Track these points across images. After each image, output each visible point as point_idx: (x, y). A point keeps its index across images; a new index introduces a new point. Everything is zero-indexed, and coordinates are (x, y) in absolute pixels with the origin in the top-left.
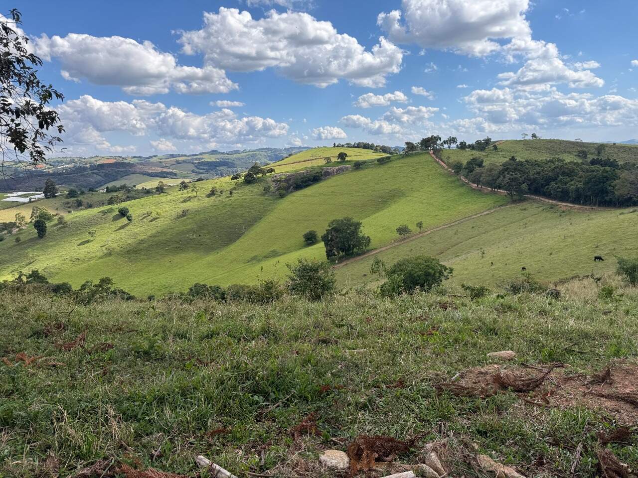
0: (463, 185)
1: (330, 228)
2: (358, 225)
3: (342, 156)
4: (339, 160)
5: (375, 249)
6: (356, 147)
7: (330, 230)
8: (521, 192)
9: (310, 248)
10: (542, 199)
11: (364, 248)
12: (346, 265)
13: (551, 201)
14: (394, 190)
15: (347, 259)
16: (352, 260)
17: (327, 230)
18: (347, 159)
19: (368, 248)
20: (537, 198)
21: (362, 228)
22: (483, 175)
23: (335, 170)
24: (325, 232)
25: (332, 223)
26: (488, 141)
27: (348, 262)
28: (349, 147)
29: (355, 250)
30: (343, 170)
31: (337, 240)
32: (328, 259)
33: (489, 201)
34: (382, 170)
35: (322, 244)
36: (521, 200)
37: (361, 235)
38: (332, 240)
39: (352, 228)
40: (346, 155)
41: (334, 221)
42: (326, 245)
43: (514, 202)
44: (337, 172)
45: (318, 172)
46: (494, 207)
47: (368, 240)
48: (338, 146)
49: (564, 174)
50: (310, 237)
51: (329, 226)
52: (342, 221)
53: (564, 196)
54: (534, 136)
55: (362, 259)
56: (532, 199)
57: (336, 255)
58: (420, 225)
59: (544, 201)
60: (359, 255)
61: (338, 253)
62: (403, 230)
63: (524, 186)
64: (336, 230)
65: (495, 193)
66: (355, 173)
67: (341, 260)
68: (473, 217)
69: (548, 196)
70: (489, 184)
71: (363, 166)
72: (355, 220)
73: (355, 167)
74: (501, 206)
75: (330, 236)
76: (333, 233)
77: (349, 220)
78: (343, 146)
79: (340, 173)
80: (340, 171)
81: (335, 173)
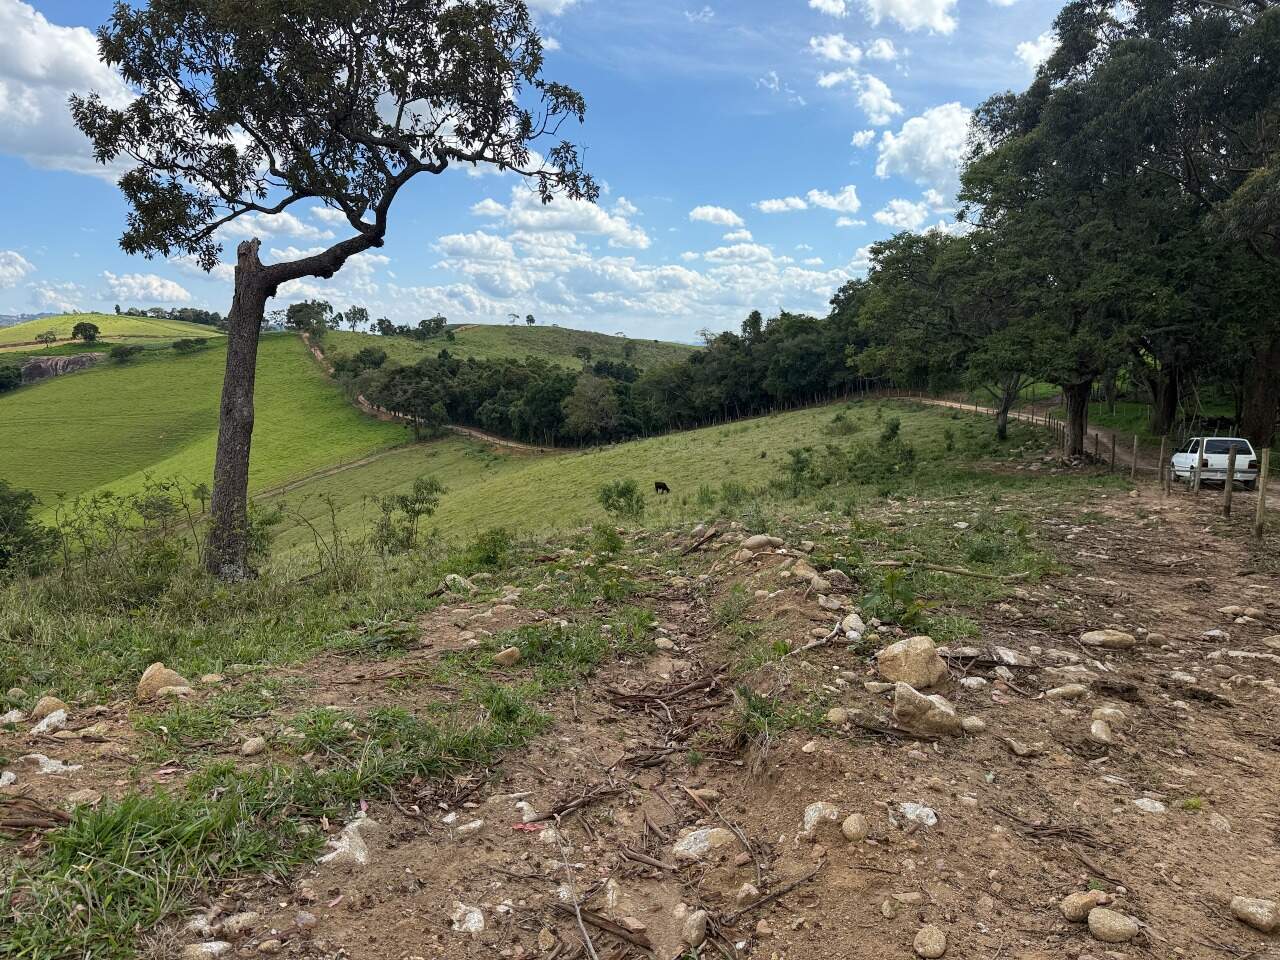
3: (85, 331)
4: (76, 341)
8: (431, 418)
10: (474, 433)
13: (484, 437)
18: (98, 338)
20: (466, 431)
22: (373, 384)
23: (60, 364)
26: (439, 322)
30: (83, 364)
33: (377, 437)
34: (183, 367)
36: (436, 437)
40: (97, 330)
43: (422, 440)
44: (64, 368)
46: (383, 450)
53: (502, 428)
54: (530, 319)
56: (456, 434)
59: (476, 437)
63: (438, 407)
66: (111, 372)
69: (478, 425)
71: (138, 356)
73: (113, 359)
74: (395, 447)
79: (73, 370)
80: (75, 366)
81: (60, 372)
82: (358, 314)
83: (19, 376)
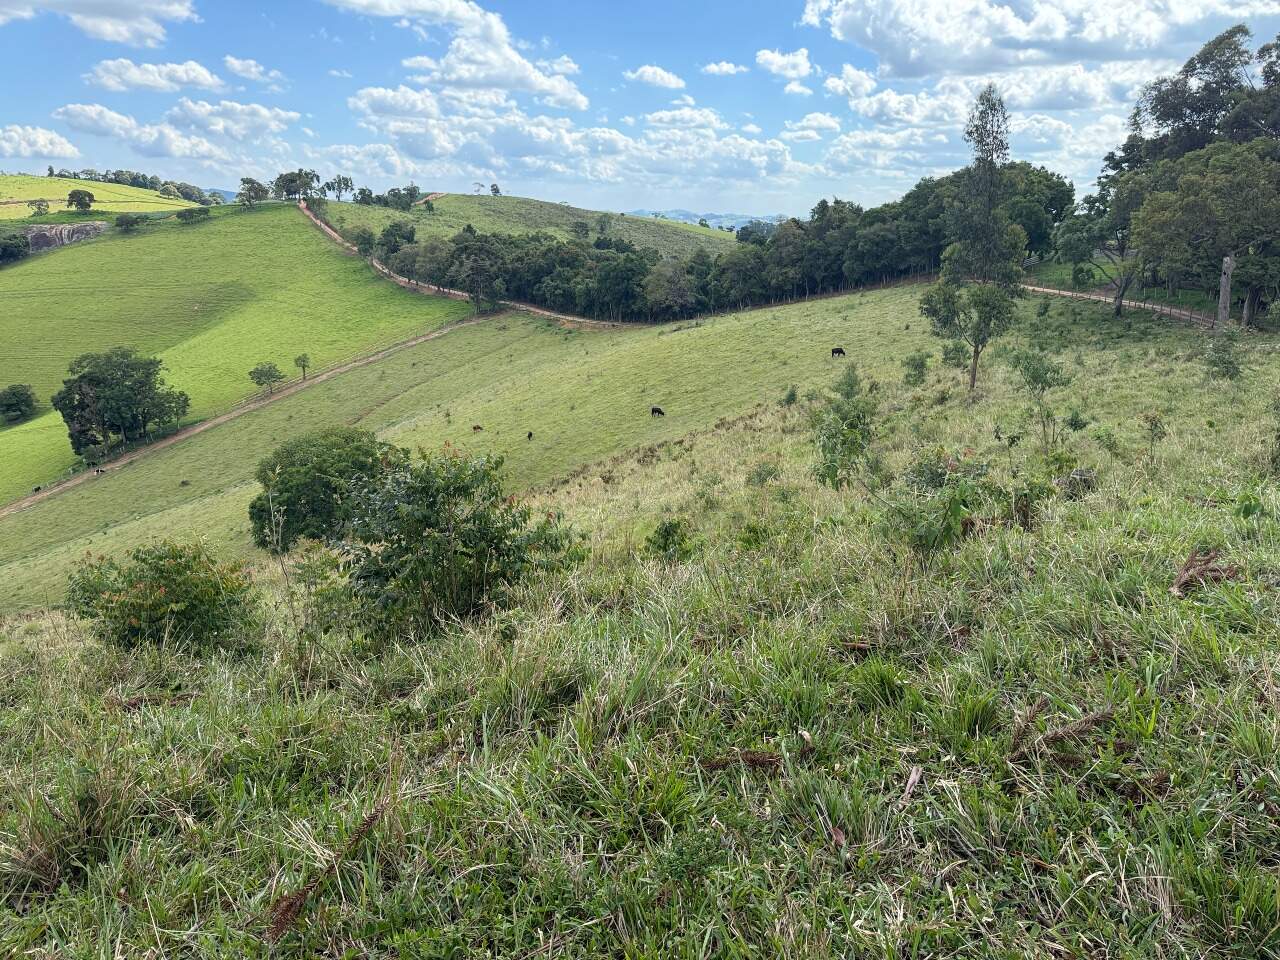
0: (380, 277)
1: (76, 377)
2: (154, 364)
3: (80, 199)
4: (73, 208)
5: (203, 421)
6: (110, 181)
7: (76, 381)
8: (493, 296)
9: (17, 429)
10: (532, 309)
11: (174, 419)
12: (131, 463)
13: (547, 313)
14: (226, 285)
15: (130, 450)
16: (144, 451)
17: (65, 382)
18: (94, 207)
19: (183, 420)
20: (523, 307)
21: (162, 374)
22: (418, 259)
23: (65, 233)
24: (62, 387)
25: (79, 363)
26: (412, 193)
27: (136, 456)
28: (91, 179)
29: (150, 426)
30: (88, 233)
31: (100, 405)
32: (78, 453)
33: (437, 312)
34: (194, 237)
35: (56, 417)
36: (497, 311)
37: (162, 389)
38: (82, 406)
39: (138, 375)
40: (91, 197)
41: (85, 358)
42: (69, 418)
43: (483, 313)
44: (70, 237)
45: (15, 237)
46: (449, 323)
47: (183, 401)
48: (61, 175)
49: (562, 262)
50: (14, 401)
51: (72, 370)
52: (108, 358)
53: (566, 304)
54: (495, 190)
55: (171, 447)
56: (511, 308)
57: (99, 443)
58: (302, 362)
59: (534, 313)
60: (164, 437)
61: (106, 436)
62: (265, 375)
63: (498, 283)
64: (92, 380)
65: (446, 297)
66: (119, 242)
67: (114, 451)
68: (410, 344)
69: (541, 302)
70: (431, 278)
71: (142, 226)
72: (143, 355)
73: (118, 228)
74: (462, 321)
75: (77, 397)
76: (86, 388)
77: (125, 355)
78: (76, 176)
79: (78, 240)
80: (80, 236)
81: (66, 241)
82: (344, 183)
83: (27, 244)
